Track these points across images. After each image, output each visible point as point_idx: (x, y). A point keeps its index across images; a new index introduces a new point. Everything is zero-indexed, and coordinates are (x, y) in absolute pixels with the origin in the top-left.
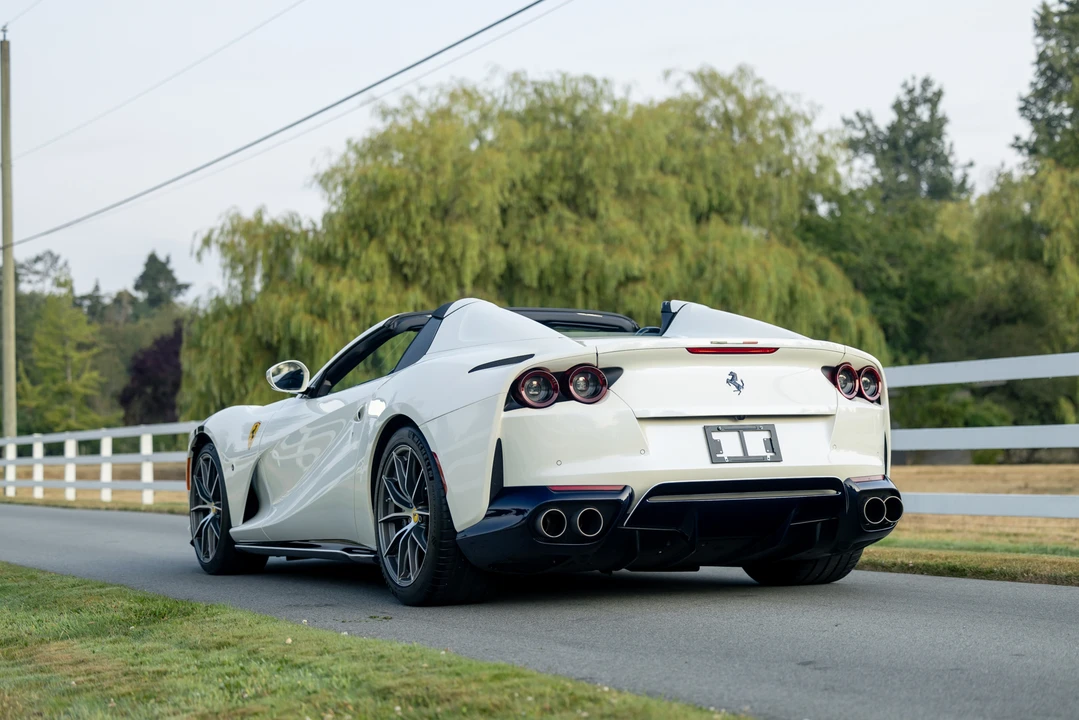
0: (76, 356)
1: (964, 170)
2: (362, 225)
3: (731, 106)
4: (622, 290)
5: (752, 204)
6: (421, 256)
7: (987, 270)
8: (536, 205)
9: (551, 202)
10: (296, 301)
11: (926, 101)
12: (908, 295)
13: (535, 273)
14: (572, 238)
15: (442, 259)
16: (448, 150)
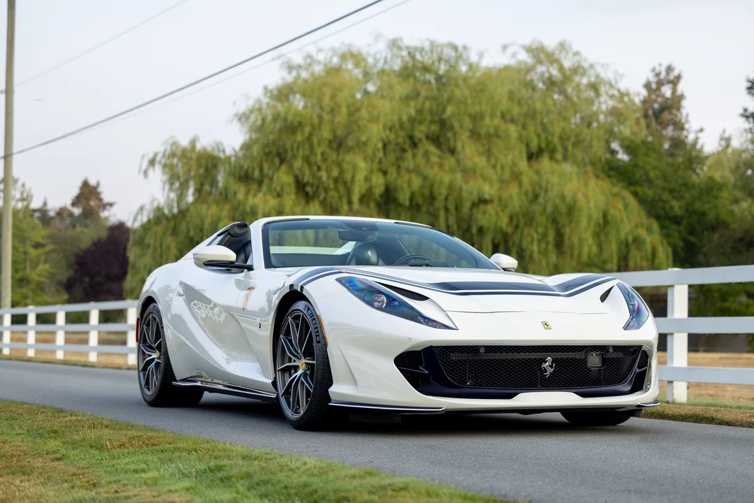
0: (33, 253)
1: (696, 135)
2: (275, 153)
3: (555, 72)
4: (475, 210)
5: (570, 148)
6: (320, 178)
7: (744, 205)
8: (408, 142)
9: (420, 140)
10: (222, 210)
11: (669, 82)
12: (684, 222)
13: (408, 195)
14: (436, 168)
15: (336, 181)
16: (342, 97)
